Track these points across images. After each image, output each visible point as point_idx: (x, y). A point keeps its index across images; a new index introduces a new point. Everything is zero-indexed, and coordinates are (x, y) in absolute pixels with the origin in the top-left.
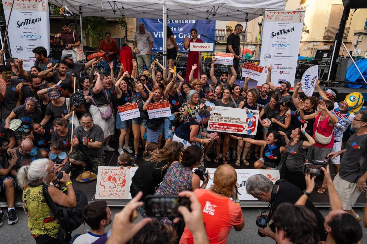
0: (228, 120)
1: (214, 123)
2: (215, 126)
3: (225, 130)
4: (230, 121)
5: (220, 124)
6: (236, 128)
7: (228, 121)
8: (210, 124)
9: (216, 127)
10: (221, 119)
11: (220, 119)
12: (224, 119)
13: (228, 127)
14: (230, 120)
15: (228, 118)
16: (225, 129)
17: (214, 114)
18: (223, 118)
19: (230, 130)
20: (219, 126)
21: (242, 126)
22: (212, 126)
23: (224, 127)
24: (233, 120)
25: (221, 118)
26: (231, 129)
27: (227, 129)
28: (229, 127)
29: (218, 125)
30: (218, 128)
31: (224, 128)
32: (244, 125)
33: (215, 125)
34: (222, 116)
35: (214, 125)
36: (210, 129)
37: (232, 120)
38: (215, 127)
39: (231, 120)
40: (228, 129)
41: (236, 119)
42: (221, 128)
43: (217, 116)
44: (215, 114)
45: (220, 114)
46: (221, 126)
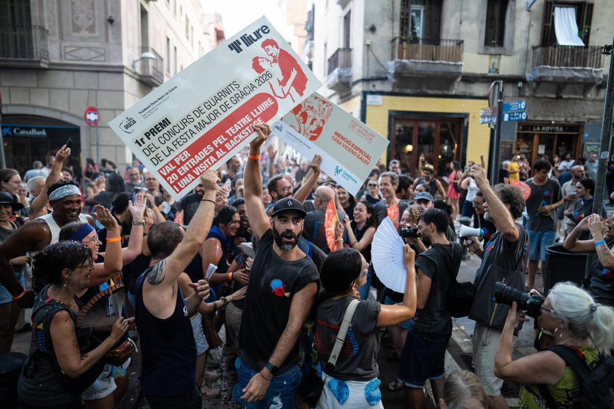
0: (204, 117)
1: (173, 162)
2: (185, 168)
3: (225, 149)
4: (216, 114)
5: (194, 150)
6: (251, 116)
7: (209, 117)
8: (165, 177)
9: (194, 168)
10: (182, 132)
11: (178, 135)
12: (190, 126)
13: (226, 136)
14: (211, 111)
15: (199, 111)
16: (222, 147)
17: (145, 139)
18: (185, 122)
19: (240, 136)
20: (198, 158)
21: (263, 97)
22: (174, 177)
23: (213, 146)
24: (220, 103)
25: (177, 129)
26: (240, 131)
27: (228, 141)
28: (230, 131)
29: (193, 157)
30: (198, 165)
31: (216, 149)
32: (265, 89)
33: (182, 163)
34: (175, 120)
35: (178, 167)
36: (181, 189)
37: (217, 107)
38: (190, 172)
39: (213, 108)
40: (232, 138)
41: (225, 92)
42: (207, 157)
43: (160, 134)
44: (147, 135)
45: (165, 122)
46: (204, 153)
